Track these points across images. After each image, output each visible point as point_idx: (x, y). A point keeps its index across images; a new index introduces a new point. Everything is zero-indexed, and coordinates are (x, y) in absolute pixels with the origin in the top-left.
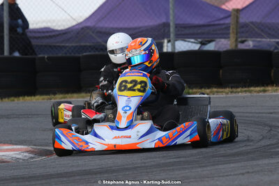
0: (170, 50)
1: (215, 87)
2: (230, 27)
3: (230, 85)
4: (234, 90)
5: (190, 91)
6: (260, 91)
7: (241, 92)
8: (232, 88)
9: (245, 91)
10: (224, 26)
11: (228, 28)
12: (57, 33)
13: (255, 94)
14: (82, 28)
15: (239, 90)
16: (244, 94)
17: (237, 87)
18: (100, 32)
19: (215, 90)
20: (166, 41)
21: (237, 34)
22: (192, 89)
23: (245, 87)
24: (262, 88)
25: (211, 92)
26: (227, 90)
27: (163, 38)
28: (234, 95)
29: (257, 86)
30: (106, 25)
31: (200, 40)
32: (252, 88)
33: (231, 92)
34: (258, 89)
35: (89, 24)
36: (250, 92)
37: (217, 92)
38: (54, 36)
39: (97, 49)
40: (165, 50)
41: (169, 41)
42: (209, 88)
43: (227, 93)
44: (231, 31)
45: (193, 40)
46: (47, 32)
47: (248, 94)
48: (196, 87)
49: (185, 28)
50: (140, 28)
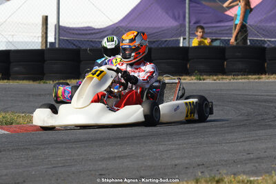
0: (187, 45)
4: (236, 77)
9: (244, 78)
10: (228, 28)
11: (231, 29)
12: (97, 31)
14: (117, 28)
15: (239, 77)
16: (243, 81)
17: (238, 75)
19: (220, 77)
22: (203, 76)
24: (257, 76)
26: (230, 77)
27: (180, 36)
28: (235, 81)
29: (254, 74)
30: (136, 25)
32: (250, 76)
33: (234, 79)
34: (254, 77)
35: (121, 25)
37: (222, 79)
38: (94, 33)
40: (181, 45)
41: (184, 39)
46: (89, 30)
47: (246, 80)
50: (162, 27)
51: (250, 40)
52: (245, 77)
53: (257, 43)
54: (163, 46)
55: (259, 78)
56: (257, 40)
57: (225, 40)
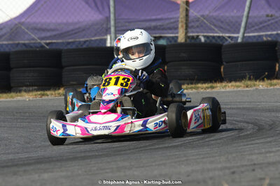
2: (178, 21)
6: (208, 88)
9: (192, 88)
11: (176, 22)
13: (202, 90)
18: (35, 29)
20: (109, 37)
21: (186, 29)
23: (192, 84)
24: (210, 85)
27: (106, 34)
29: (205, 83)
32: (199, 85)
34: (205, 85)
35: (23, 20)
36: (197, 88)
39: (31, 47)
40: (108, 45)
44: (180, 26)
47: (194, 90)
49: (129, 22)
51: (204, 36)
52: (193, 86)
53: (219, 40)
54: (84, 46)
55: (212, 88)
56: (214, 37)
57: (173, 38)
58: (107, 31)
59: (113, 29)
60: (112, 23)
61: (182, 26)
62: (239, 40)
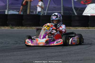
1: (21, 26)
3: (26, 26)
5: (12, 27)
7: (29, 28)
8: (26, 27)
13: (34, 29)
20: (6, 10)
21: (30, 9)
23: (31, 27)
25: (19, 28)
31: (18, 11)
36: (32, 28)
42: (18, 27)
43: (24, 29)
45: (16, 11)
48: (14, 26)
58: (6, 9)
59: (7, 9)
60: (7, 7)
61: (29, 9)
62: (45, 14)
